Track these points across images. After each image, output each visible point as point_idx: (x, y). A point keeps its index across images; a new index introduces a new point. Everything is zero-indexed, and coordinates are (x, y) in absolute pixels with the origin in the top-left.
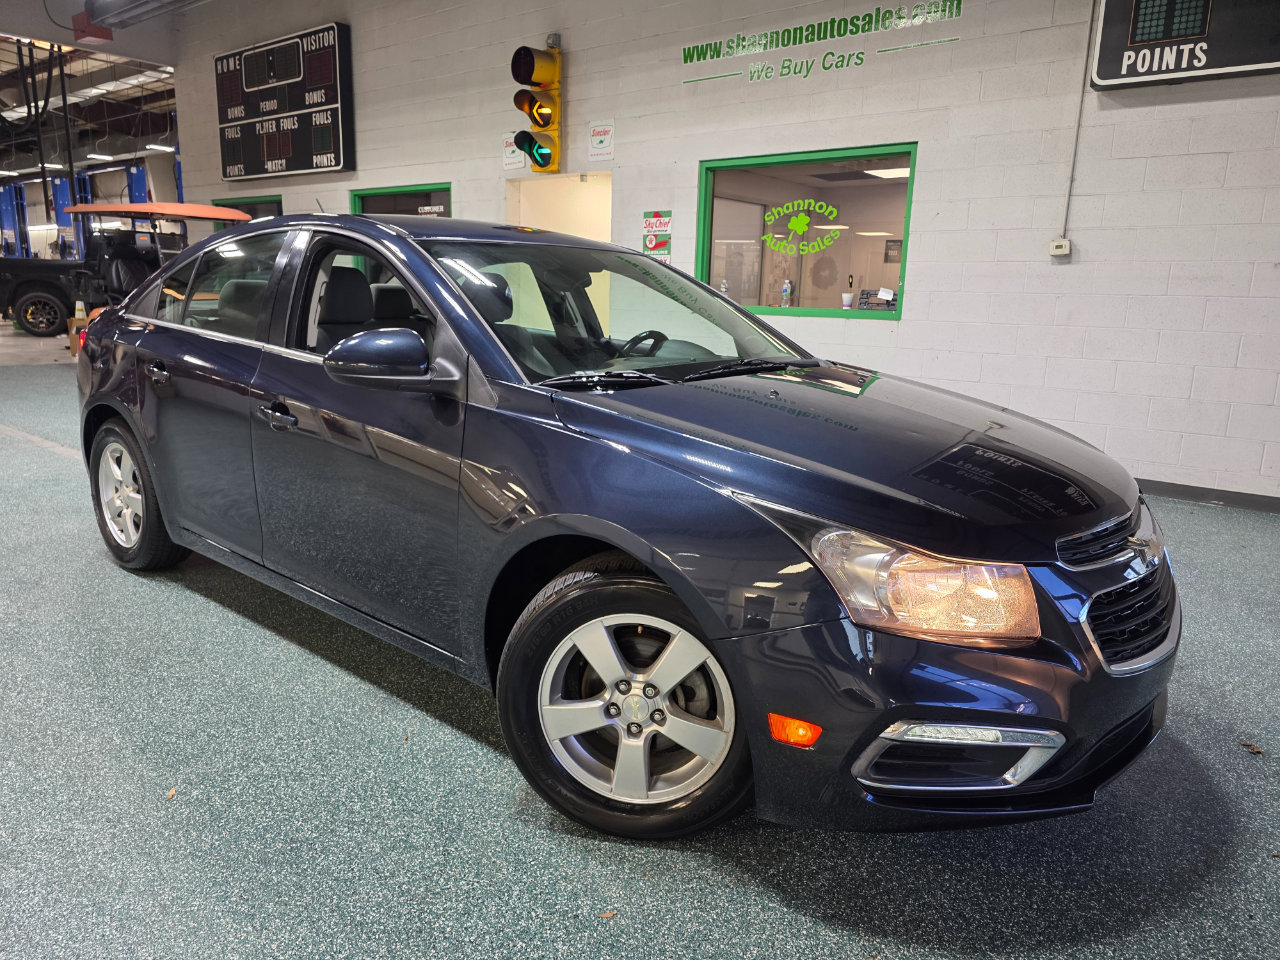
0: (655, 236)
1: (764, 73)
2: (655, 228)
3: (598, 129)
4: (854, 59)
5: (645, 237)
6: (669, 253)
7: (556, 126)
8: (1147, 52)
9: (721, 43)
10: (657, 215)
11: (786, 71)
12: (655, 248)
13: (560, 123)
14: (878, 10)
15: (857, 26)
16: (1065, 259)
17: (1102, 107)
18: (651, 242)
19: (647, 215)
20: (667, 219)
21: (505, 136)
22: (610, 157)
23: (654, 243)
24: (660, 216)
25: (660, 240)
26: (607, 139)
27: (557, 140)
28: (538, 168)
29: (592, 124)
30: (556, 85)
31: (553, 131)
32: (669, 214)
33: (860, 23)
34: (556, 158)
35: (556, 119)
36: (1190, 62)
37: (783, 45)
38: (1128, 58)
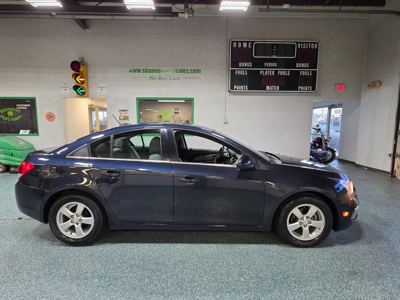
0: (124, 116)
1: (154, 78)
2: (123, 114)
3: (100, 86)
4: (177, 79)
5: (120, 116)
6: (128, 121)
7: (86, 84)
8: (238, 86)
9: (140, 69)
10: (123, 111)
11: (160, 79)
12: (124, 119)
13: (87, 84)
14: (182, 69)
15: (177, 71)
16: (226, 123)
17: (229, 95)
18: (122, 118)
19: (120, 111)
20: (127, 112)
21: (61, 85)
22: (106, 94)
23: (123, 118)
24: (124, 111)
25: (125, 117)
26: (104, 90)
27: (86, 88)
28: (79, 96)
29: (98, 85)
30: (85, 73)
31: (84, 85)
32: (127, 111)
33: (178, 71)
34: (86, 93)
35: (86, 82)
36: (245, 89)
37: (159, 72)
38: (235, 87)
